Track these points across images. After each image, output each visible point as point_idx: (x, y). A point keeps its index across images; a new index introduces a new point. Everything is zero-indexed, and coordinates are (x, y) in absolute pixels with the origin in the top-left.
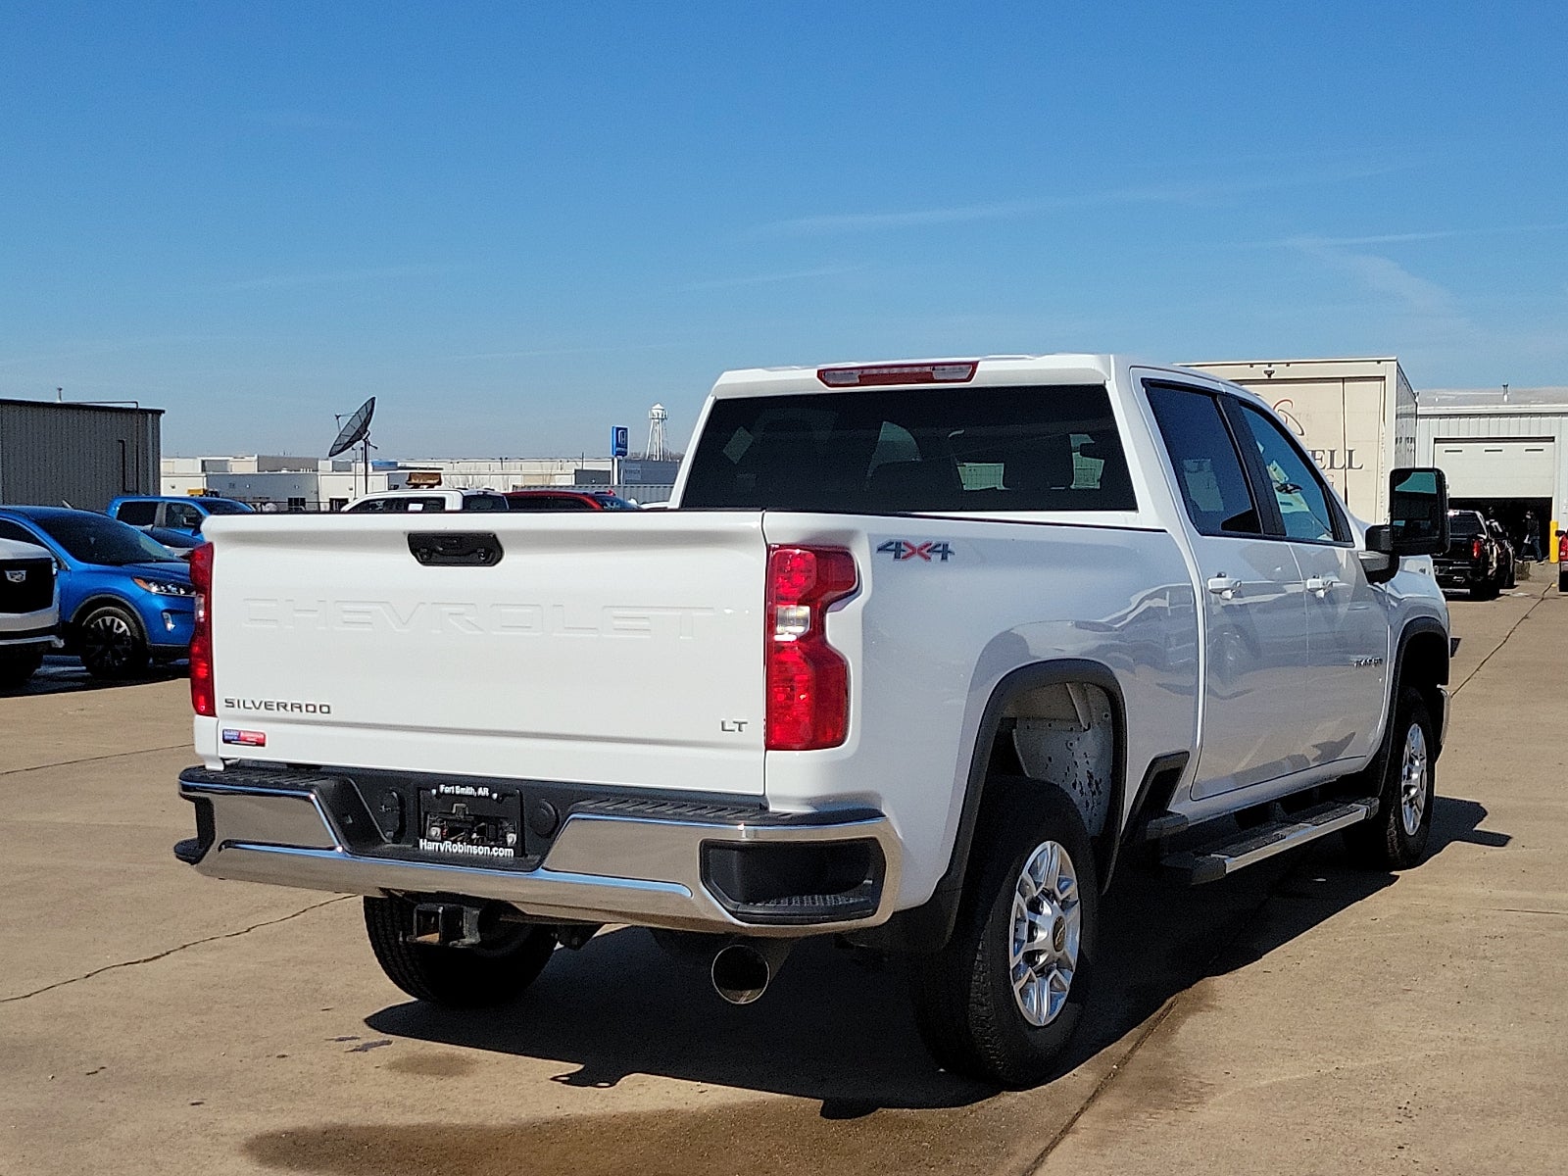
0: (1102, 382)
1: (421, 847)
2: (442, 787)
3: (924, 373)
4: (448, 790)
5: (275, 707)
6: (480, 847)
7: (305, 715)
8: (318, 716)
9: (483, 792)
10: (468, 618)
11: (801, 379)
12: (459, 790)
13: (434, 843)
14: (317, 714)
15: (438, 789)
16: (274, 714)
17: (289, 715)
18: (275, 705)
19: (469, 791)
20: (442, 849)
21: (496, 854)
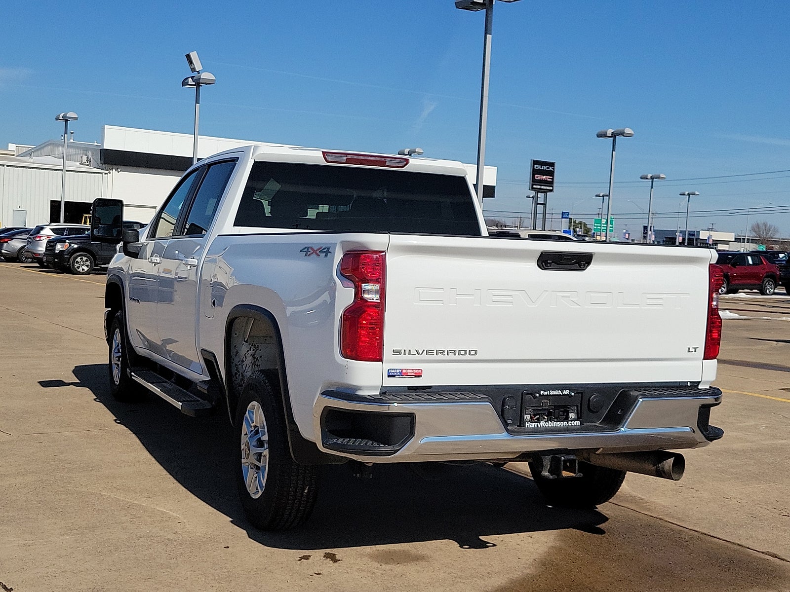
0: (464, 175)
1: (526, 426)
2: (542, 392)
3: (382, 161)
4: (545, 393)
5: (435, 353)
6: (561, 422)
7: (457, 357)
8: (468, 357)
9: (566, 392)
10: (572, 299)
11: (313, 156)
12: (552, 393)
13: (534, 424)
14: (469, 355)
15: (539, 393)
16: (435, 357)
17: (446, 357)
18: (435, 351)
19: (558, 392)
20: (539, 426)
21: (570, 425)
